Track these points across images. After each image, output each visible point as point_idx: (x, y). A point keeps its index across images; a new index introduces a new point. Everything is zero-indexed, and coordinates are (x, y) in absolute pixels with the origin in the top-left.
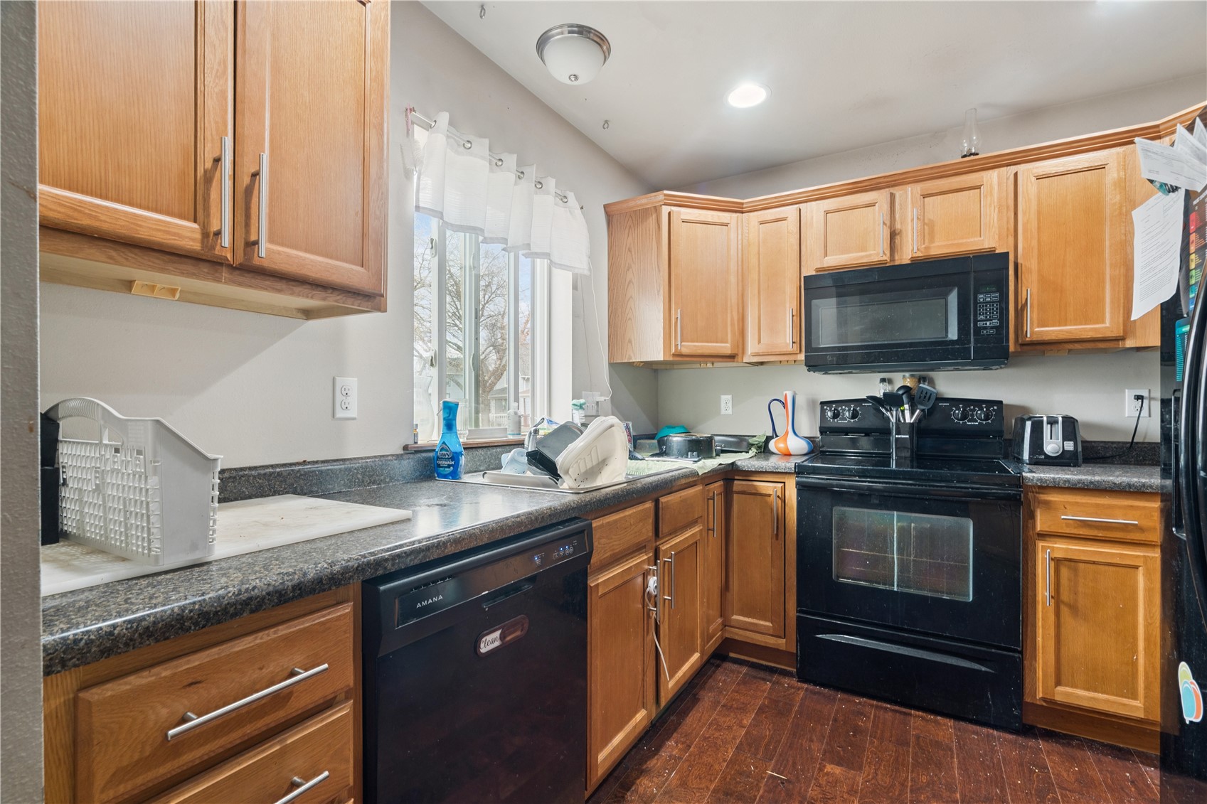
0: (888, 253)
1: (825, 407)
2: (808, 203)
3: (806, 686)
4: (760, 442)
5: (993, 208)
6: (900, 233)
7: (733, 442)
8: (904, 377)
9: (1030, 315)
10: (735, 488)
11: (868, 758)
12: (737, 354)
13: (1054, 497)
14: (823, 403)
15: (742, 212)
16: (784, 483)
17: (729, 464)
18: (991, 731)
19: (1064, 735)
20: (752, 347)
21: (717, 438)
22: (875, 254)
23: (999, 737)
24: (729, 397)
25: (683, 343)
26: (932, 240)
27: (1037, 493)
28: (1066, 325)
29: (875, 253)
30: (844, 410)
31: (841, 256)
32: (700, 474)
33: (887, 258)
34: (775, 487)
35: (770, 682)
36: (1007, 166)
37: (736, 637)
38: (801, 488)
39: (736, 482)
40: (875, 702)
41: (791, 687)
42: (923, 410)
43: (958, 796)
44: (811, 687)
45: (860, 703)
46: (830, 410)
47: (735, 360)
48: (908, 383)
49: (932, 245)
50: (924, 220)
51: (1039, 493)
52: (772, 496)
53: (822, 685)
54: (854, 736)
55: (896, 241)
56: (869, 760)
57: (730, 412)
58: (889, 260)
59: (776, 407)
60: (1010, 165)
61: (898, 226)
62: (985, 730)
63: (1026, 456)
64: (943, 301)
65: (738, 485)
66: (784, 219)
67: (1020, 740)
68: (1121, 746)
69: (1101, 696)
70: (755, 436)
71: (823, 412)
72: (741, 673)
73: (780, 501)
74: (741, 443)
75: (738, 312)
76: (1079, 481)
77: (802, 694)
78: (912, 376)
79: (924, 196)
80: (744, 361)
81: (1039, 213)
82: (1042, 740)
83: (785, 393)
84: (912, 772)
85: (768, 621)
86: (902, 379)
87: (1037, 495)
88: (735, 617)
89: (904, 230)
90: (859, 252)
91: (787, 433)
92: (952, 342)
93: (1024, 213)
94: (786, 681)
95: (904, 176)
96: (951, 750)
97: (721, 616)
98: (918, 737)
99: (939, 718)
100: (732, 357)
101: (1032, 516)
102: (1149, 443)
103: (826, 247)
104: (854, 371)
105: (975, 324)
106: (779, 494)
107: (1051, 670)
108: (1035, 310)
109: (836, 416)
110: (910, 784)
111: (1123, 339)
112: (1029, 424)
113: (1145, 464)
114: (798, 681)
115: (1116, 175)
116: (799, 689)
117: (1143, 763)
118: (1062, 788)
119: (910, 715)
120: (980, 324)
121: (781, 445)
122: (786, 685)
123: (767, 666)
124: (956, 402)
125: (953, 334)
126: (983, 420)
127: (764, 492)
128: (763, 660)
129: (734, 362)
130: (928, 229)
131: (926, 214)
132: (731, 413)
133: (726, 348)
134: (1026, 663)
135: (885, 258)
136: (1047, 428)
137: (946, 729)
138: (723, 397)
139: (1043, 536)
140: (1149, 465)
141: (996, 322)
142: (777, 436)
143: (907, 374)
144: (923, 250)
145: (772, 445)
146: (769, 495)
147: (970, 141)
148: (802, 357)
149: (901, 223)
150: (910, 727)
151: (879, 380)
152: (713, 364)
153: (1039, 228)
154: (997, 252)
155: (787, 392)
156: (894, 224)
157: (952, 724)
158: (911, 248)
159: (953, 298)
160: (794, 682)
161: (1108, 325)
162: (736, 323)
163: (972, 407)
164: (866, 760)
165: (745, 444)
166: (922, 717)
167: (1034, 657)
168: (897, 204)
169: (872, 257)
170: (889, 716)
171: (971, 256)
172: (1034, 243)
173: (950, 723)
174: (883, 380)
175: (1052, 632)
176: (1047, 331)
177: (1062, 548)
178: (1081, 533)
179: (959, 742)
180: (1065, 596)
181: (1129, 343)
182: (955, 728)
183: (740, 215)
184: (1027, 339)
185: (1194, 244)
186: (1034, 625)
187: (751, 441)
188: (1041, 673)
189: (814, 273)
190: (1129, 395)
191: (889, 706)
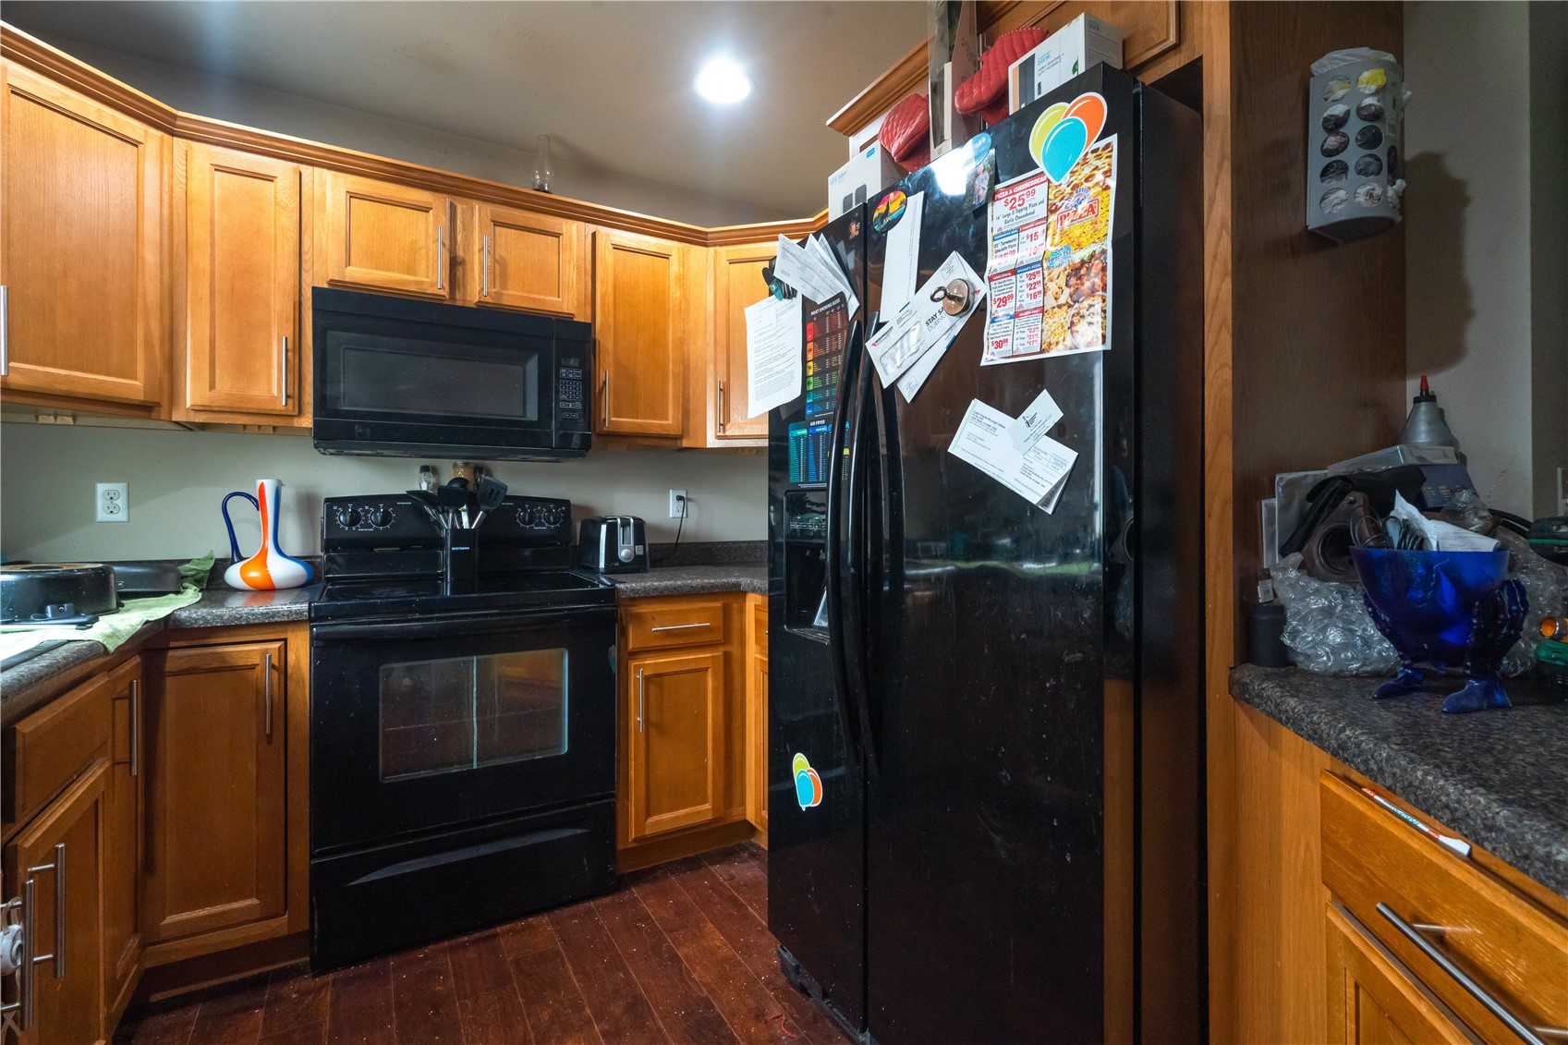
0: (447, 286)
1: (335, 508)
2: (316, 169)
3: (331, 977)
4: (199, 571)
5: (572, 265)
6: (463, 262)
7: (144, 574)
8: (455, 465)
9: (608, 402)
10: (170, 666)
11: (467, 1035)
12: (158, 405)
13: (644, 609)
14: (331, 502)
15: (173, 134)
16: (285, 640)
17: (157, 621)
18: (587, 904)
19: (648, 869)
20: (193, 393)
21: (116, 569)
22: (428, 282)
23: (598, 907)
24: (120, 487)
25: (12, 364)
26: (504, 286)
27: (628, 606)
28: (637, 418)
29: (429, 278)
30: (368, 511)
31: (375, 271)
32: (111, 648)
33: (445, 293)
34: (266, 651)
35: (260, 1008)
36: (586, 222)
37: (174, 958)
38: (320, 644)
39: (171, 653)
40: (446, 944)
41: (303, 994)
42: (486, 512)
43: (588, 1011)
44: (341, 974)
45: (426, 957)
46: (344, 513)
47: (154, 415)
48: (461, 473)
49: (504, 292)
50: (494, 254)
51: (631, 606)
52: (258, 668)
53: (355, 962)
54: (436, 1013)
55: (458, 273)
56: (470, 1038)
57: (121, 516)
58: (447, 297)
59: (239, 508)
60: (589, 222)
61: (460, 253)
62: (581, 907)
63: (602, 565)
64: (518, 369)
65: (177, 657)
66: (270, 179)
67: (616, 898)
68: (691, 855)
69: (682, 812)
70: (188, 561)
71: (331, 516)
72: (189, 1023)
73: (275, 674)
74: (161, 577)
75: (161, 322)
76: (666, 588)
77: (328, 996)
78: (466, 465)
79: (497, 224)
80: (174, 419)
81: (615, 287)
82: (634, 886)
83: (259, 482)
84: (529, 1016)
85: (251, 897)
86: (451, 471)
87: (629, 608)
88: (170, 919)
89: (468, 261)
90: (404, 273)
91: (264, 553)
92: (531, 424)
93: (603, 283)
94: (291, 990)
95: (469, 186)
96: (558, 953)
97: (136, 930)
98: (517, 962)
99: (530, 920)
100: (145, 409)
101: (624, 633)
102: (688, 544)
103: (348, 250)
104: (386, 452)
105: (557, 404)
106: (275, 661)
107: (642, 802)
108: (612, 395)
109: (354, 520)
110: (532, 1035)
111: (679, 438)
112: (604, 527)
113: (685, 565)
114: (314, 977)
115: (677, 269)
116: (319, 990)
117: (710, 865)
118: (670, 931)
119: (496, 935)
120: (562, 405)
121: (254, 574)
122: (294, 996)
123: (242, 981)
124: (522, 501)
125: (532, 414)
126: (551, 524)
127: (242, 663)
128: (232, 973)
129: (150, 418)
130: (500, 270)
131: (496, 248)
132: (125, 519)
133: (133, 387)
134: (619, 806)
135: (442, 292)
136: (620, 530)
137: (543, 930)
138: (101, 488)
139: (635, 654)
140: (689, 565)
141: (579, 405)
142: (241, 559)
143: (460, 462)
144: (494, 295)
145: (234, 575)
146: (253, 667)
147: (543, 175)
148: (307, 421)
149: (464, 251)
150: (503, 954)
151: (418, 468)
152: (74, 418)
153: (615, 304)
154: (575, 319)
155: (264, 481)
156: (455, 248)
157: (547, 919)
158: (478, 288)
159: (532, 366)
160: (307, 982)
161: (670, 422)
162: (156, 342)
163: (539, 508)
164: (467, 1040)
165: (172, 576)
166: (511, 931)
167: (627, 797)
168: (458, 221)
169: (424, 287)
170: (471, 954)
171: (553, 318)
172: (611, 320)
173: (545, 919)
174: (425, 469)
175: (642, 761)
176: (623, 422)
177: (651, 662)
178: (666, 643)
179: (563, 939)
180: (653, 718)
181: (685, 443)
182: (552, 923)
183: (167, 136)
184: (605, 429)
185: (812, 353)
186: (627, 760)
187: (183, 568)
188: (633, 811)
189: (326, 286)
190: (672, 495)
191: (466, 939)
